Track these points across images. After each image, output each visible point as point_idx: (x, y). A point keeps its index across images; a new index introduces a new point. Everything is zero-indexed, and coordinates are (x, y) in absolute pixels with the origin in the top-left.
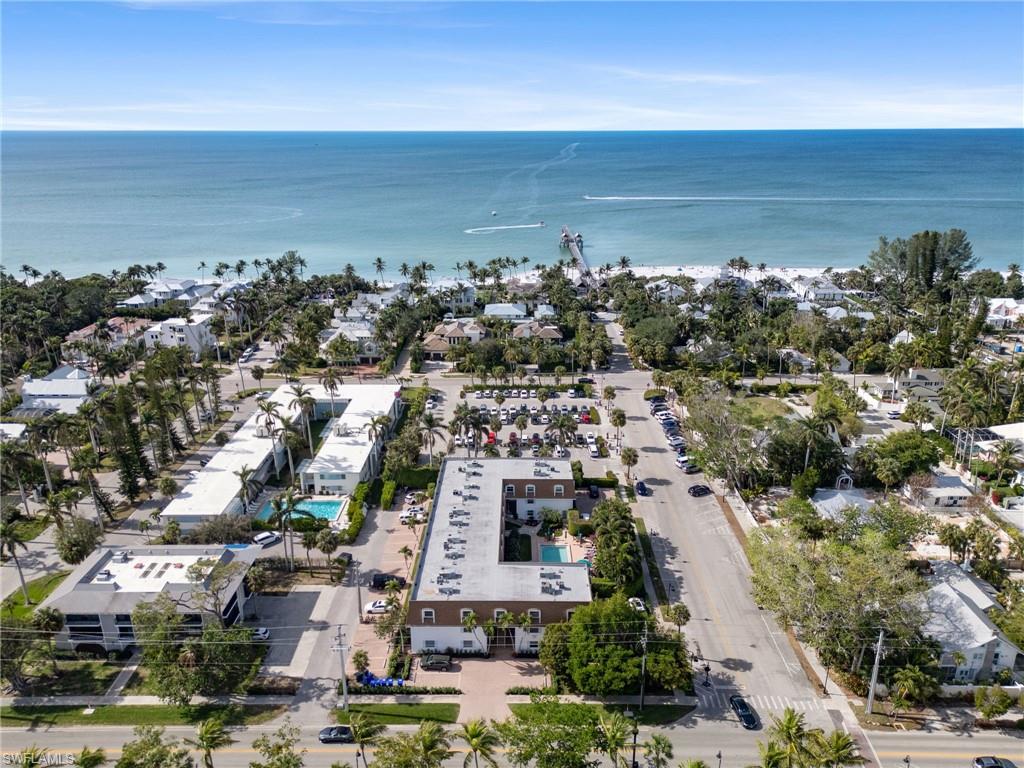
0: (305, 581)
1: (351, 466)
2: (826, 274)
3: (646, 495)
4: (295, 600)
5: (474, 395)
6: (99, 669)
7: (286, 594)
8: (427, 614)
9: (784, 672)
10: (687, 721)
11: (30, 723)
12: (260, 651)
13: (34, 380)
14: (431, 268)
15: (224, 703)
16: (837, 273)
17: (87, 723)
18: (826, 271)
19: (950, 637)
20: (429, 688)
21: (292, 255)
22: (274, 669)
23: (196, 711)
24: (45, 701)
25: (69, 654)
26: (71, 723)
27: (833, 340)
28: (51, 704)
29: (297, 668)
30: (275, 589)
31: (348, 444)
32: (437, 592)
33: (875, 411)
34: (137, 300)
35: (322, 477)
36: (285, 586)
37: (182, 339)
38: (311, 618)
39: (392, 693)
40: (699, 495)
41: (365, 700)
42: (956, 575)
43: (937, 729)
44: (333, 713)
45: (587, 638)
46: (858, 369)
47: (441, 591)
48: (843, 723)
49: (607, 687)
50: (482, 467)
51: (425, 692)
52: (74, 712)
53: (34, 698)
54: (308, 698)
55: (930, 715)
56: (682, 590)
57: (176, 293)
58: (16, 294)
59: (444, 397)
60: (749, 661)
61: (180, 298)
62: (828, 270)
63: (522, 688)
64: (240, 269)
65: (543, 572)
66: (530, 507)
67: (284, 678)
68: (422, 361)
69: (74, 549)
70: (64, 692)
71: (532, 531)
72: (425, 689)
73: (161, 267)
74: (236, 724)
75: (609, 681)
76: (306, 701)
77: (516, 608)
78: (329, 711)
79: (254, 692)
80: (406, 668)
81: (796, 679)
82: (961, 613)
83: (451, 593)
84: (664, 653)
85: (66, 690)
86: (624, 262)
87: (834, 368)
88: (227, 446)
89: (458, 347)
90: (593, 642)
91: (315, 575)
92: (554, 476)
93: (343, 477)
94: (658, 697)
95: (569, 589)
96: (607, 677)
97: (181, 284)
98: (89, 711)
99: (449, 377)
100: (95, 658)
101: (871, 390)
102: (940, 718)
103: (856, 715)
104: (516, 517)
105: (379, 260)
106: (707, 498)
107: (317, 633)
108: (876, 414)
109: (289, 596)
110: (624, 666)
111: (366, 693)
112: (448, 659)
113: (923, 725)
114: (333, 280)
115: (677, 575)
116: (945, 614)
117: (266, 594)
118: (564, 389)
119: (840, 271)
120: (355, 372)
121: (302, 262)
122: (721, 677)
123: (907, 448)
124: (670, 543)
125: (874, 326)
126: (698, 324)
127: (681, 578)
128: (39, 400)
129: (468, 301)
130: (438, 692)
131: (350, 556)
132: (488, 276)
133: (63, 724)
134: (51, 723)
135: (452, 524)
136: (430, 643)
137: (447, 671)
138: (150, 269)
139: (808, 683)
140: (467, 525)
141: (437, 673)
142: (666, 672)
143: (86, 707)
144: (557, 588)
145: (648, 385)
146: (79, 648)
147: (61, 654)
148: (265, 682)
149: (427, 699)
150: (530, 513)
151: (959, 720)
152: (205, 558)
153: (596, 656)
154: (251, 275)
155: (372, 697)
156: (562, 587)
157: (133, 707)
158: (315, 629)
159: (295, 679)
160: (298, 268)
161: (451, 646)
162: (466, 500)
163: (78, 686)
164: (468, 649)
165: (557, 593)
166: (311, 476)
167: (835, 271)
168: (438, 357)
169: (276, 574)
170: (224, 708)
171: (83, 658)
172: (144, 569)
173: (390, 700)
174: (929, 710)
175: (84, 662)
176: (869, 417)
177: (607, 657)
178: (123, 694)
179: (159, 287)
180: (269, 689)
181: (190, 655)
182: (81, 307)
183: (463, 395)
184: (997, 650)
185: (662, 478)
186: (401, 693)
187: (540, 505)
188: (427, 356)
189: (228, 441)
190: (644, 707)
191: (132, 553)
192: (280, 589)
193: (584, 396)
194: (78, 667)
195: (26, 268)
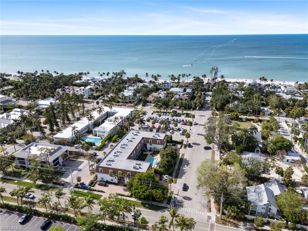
0: (82, 158)
1: (107, 130)
2: (296, 84)
3: (190, 147)
4: (77, 163)
5: (156, 114)
6: (23, 172)
7: (76, 161)
8: (101, 170)
9: (201, 203)
10: (162, 211)
11: (3, 182)
12: (61, 174)
13: (42, 100)
14: (160, 76)
15: (46, 185)
16: (300, 84)
17: (14, 184)
18: (296, 83)
19: (255, 200)
20: (97, 190)
21: (123, 71)
22: (62, 179)
23: (39, 186)
24: (9, 177)
25: (18, 167)
26: (11, 184)
27: (282, 106)
28: (9, 178)
29: (68, 180)
30: (74, 159)
31: (110, 124)
32: (105, 164)
33: (286, 130)
34: (78, 81)
35: (99, 132)
36: (76, 159)
37: (84, 93)
38: (78, 168)
39: (87, 189)
40: (207, 149)
41: (80, 190)
42: (274, 183)
43: (241, 228)
44: (70, 192)
45: (138, 182)
46: (289, 116)
47: (106, 164)
48: (210, 220)
49: (140, 196)
50: (140, 133)
51: (95, 191)
52: (13, 181)
53: (7, 176)
54: (66, 187)
55: (241, 223)
56: (184, 175)
57: (88, 80)
58: (47, 78)
59: (147, 114)
60: (191, 198)
61: (89, 82)
62: (297, 83)
63: (121, 194)
64: (108, 74)
65: (137, 163)
66: (151, 146)
67: (63, 181)
68: (145, 103)
69: (28, 142)
70: (13, 176)
71: (149, 153)
72: (96, 190)
73: (88, 73)
74: (46, 190)
75: (141, 195)
76: (65, 188)
77: (124, 172)
78: (70, 191)
79: (54, 183)
80: (94, 184)
81: (203, 205)
82: (263, 194)
83: (109, 165)
84: (159, 190)
85: (14, 176)
86: (222, 77)
87: (280, 115)
88: (79, 121)
89: (156, 99)
90: (139, 183)
91: (85, 157)
92: (159, 138)
93: (104, 132)
94: (158, 203)
95: (142, 169)
96: (140, 194)
97: (90, 78)
98: (16, 181)
99: (152, 108)
100: (23, 169)
101: (288, 123)
102: (243, 225)
103: (216, 219)
104: (146, 149)
105: (147, 73)
106: (209, 150)
107: (78, 172)
108: (286, 131)
109: (76, 162)
110: (145, 191)
111: (81, 188)
112: (106, 183)
113: (237, 226)
114: (132, 79)
115: (185, 171)
116: (258, 194)
117: (71, 160)
118: (183, 114)
119: (301, 83)
120: (126, 105)
121: (125, 73)
122: (180, 201)
123: (280, 142)
124: (189, 162)
125: (300, 102)
126: (236, 97)
127: (186, 172)
128: (42, 106)
129: (168, 86)
130: (99, 191)
131: (96, 154)
132: (176, 79)
133: (9, 183)
134: (7, 183)
135: (121, 147)
136: (102, 178)
137: (104, 186)
138: (85, 74)
139: (207, 207)
140: (125, 148)
141: (101, 186)
142: (158, 195)
143: (16, 180)
144: (138, 168)
145: (210, 115)
146: (21, 166)
147: (16, 167)
148: (59, 182)
149: (95, 193)
150: (151, 148)
151: (250, 227)
152: (53, 148)
153: (139, 187)
154: (110, 76)
155: (82, 190)
156: (140, 168)
157: (26, 182)
158: (78, 171)
159: (66, 182)
160: (124, 75)
161: (108, 180)
162: (129, 141)
163: (17, 175)
164: (112, 181)
165: (137, 169)
166: (96, 131)
167: (299, 83)
168: (151, 102)
169: (76, 156)
170: (46, 186)
171: (21, 169)
172: (39, 149)
173: (86, 191)
174: (241, 222)
175: (21, 170)
176: (283, 132)
177: (142, 188)
178: (25, 179)
179: (84, 78)
180: (59, 183)
181: (38, 171)
182: (63, 83)
183: (152, 114)
184: (270, 207)
185: (198, 143)
186: (89, 190)
187: (153, 146)
188: (148, 102)
189: (80, 120)
190: (152, 205)
191: (38, 145)
192: (75, 159)
193: (189, 117)
194: (19, 171)
195: (55, 72)
